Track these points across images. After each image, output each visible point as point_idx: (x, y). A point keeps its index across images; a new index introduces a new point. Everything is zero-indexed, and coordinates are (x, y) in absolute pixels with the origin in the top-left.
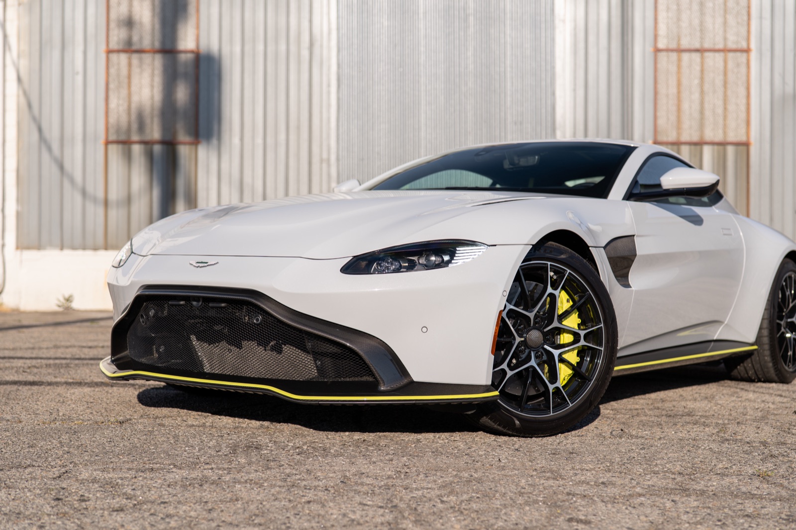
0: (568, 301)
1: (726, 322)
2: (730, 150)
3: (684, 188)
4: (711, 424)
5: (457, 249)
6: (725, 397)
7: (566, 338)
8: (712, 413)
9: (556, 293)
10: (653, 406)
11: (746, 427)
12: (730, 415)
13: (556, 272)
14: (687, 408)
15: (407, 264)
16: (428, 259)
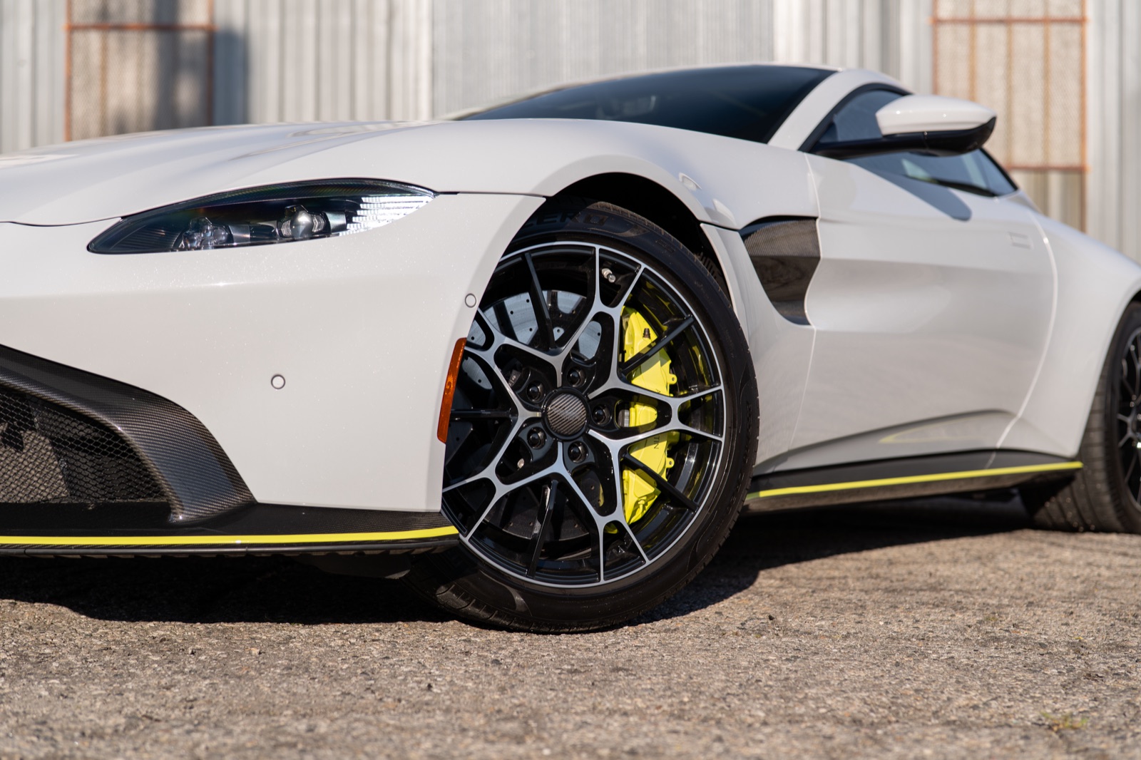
0: (646, 334)
1: (1020, 414)
2: (1055, 180)
3: (923, 133)
4: (970, 607)
5: (363, 199)
6: (1015, 556)
7: (641, 415)
8: (983, 584)
9: (616, 312)
10: (867, 572)
11: (1045, 611)
12: (1020, 589)
13: (617, 269)
14: (935, 576)
15: (248, 236)
16: (294, 223)
